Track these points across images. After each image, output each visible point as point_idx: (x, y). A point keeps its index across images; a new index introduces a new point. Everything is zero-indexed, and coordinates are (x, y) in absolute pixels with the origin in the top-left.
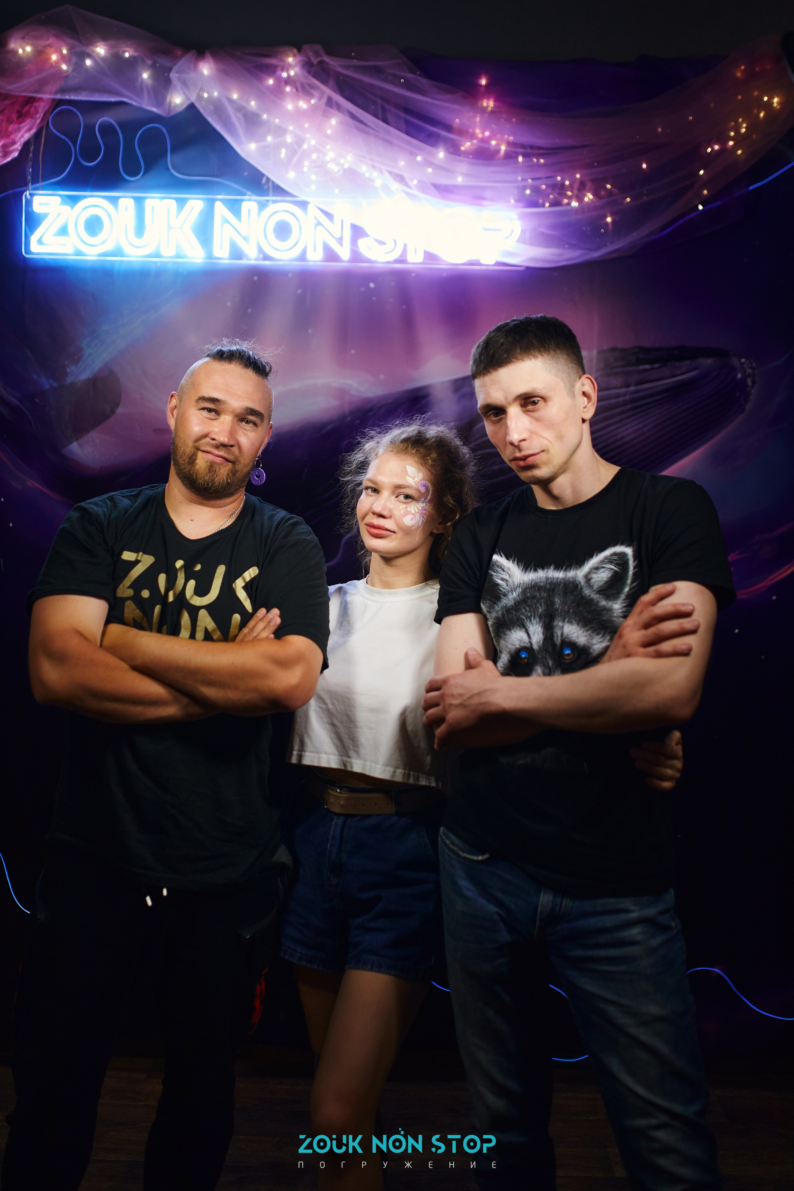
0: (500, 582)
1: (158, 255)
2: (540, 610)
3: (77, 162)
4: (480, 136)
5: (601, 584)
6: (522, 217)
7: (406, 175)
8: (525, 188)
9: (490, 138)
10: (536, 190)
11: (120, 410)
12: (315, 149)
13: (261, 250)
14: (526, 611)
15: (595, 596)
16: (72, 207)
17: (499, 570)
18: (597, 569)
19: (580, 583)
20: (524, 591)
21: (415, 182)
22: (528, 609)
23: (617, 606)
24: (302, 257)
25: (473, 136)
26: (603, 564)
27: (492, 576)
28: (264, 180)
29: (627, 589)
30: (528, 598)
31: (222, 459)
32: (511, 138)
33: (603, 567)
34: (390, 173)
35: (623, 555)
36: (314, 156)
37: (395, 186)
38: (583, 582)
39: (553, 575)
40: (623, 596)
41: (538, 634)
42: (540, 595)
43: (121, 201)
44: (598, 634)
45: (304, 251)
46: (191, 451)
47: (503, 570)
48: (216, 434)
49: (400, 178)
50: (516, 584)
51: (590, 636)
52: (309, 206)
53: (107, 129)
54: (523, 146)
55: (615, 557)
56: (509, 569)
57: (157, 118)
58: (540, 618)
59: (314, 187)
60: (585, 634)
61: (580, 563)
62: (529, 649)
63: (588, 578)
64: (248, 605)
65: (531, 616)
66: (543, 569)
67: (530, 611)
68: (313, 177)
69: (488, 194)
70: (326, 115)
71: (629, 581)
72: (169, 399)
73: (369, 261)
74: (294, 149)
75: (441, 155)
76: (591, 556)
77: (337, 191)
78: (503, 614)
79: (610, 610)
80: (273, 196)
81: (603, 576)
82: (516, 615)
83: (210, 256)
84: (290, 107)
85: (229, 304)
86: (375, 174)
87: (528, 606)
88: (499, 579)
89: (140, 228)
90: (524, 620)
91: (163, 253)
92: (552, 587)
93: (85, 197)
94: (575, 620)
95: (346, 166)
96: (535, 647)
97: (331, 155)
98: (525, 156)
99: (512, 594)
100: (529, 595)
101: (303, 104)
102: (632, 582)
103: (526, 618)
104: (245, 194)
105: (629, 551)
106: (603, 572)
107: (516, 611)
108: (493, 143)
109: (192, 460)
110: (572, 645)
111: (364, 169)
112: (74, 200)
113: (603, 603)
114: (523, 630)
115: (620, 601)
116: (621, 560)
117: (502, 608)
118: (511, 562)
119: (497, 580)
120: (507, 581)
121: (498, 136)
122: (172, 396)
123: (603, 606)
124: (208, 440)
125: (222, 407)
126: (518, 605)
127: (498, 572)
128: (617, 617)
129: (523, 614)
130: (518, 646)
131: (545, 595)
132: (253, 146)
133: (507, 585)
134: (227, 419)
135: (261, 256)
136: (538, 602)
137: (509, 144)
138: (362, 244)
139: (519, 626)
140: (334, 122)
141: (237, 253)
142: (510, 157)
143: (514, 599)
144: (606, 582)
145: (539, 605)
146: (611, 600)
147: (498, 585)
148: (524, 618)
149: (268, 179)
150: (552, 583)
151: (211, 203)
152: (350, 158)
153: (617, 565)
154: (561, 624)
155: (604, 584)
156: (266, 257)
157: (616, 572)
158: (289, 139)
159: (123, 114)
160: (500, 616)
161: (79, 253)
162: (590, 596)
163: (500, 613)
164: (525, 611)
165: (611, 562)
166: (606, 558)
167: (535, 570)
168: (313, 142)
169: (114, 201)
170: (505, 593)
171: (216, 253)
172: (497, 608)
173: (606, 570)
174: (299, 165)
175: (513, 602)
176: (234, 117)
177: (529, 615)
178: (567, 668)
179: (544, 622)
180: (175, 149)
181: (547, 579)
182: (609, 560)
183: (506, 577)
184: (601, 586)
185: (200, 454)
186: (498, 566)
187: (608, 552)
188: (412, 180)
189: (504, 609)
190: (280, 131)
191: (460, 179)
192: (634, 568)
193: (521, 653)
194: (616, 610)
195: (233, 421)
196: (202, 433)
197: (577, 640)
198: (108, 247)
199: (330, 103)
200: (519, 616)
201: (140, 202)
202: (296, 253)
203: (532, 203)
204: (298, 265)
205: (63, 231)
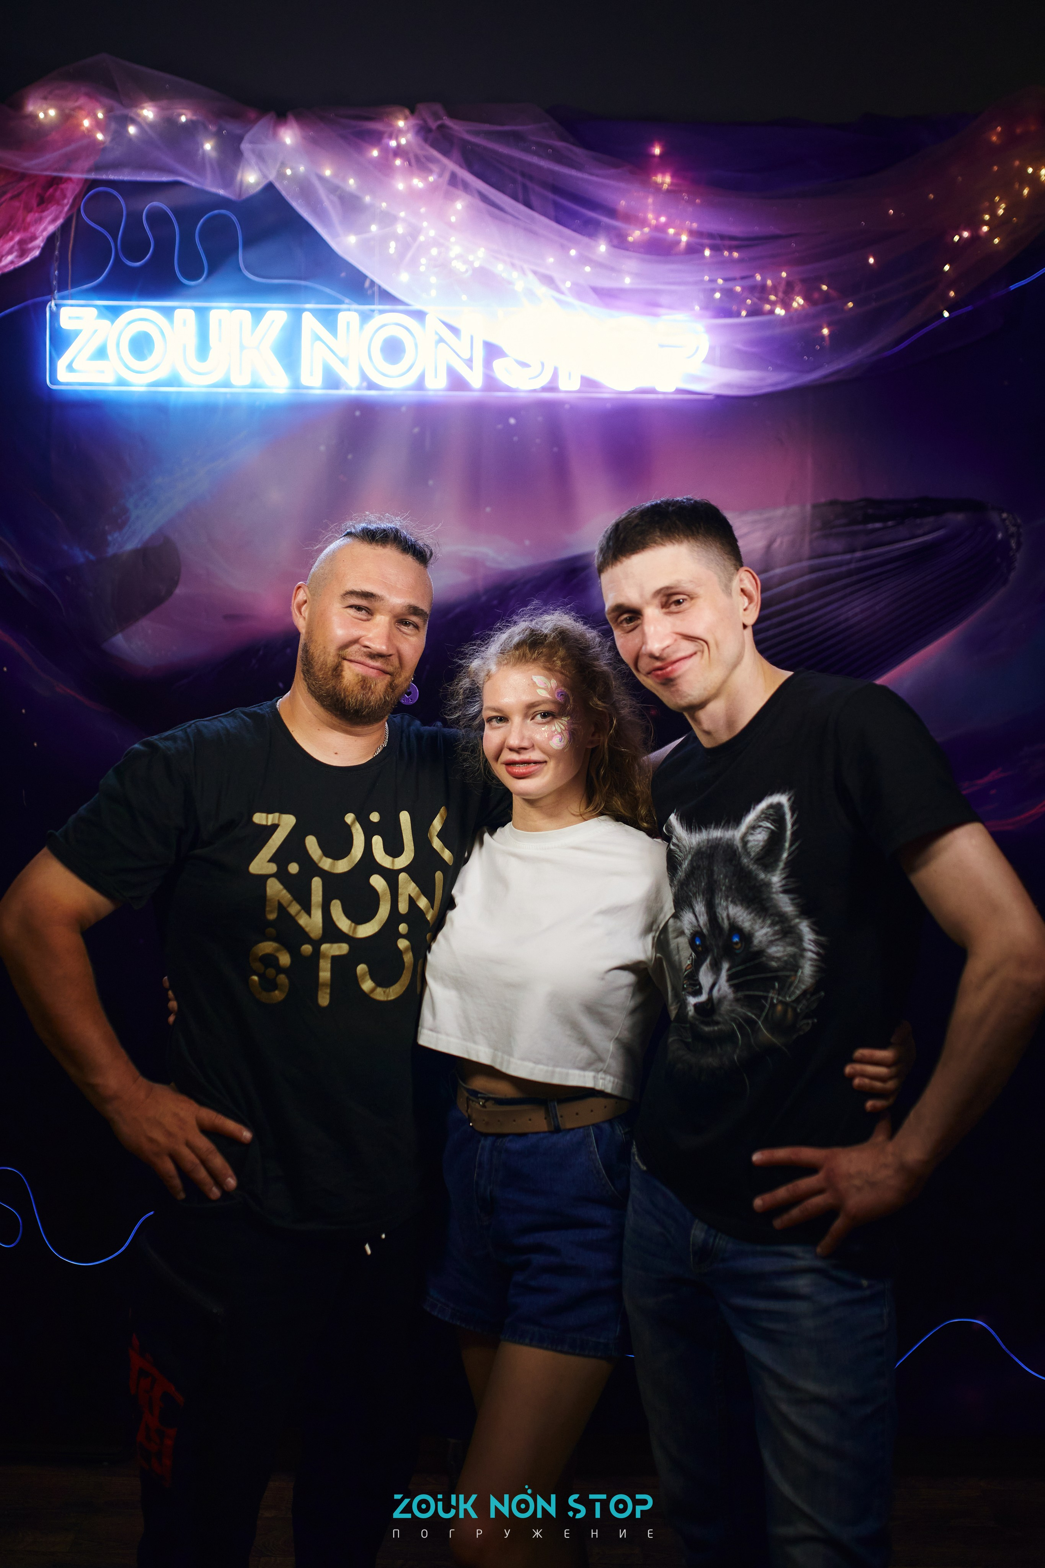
1: (227, 384)
2: (703, 884)
3: (118, 261)
4: (654, 222)
5: (758, 849)
6: (710, 329)
7: (556, 276)
8: (714, 291)
9: (667, 225)
10: (728, 293)
11: (180, 590)
12: (436, 243)
13: (364, 377)
15: (753, 867)
16: (113, 322)
18: (753, 828)
20: (692, 859)
21: (568, 284)
22: (694, 883)
23: (776, 879)
24: (420, 385)
25: (644, 223)
26: (759, 821)
28: (367, 284)
29: (785, 855)
30: (694, 868)
31: (375, 671)
32: (695, 225)
33: (760, 826)
34: (535, 273)
35: (779, 807)
36: (434, 251)
37: (542, 290)
38: (740, 847)
39: (713, 836)
40: (781, 865)
41: (703, 915)
42: (703, 865)
43: (178, 312)
44: (760, 917)
45: (422, 378)
46: (334, 661)
48: (369, 640)
49: (548, 280)
50: (688, 848)
51: (754, 920)
52: (427, 316)
53: (158, 218)
54: (711, 236)
55: (771, 811)
57: (224, 203)
58: (703, 895)
59: (433, 293)
60: (749, 917)
61: (738, 820)
62: (701, 934)
63: (744, 842)
64: (448, 855)
65: (696, 892)
66: (706, 827)
67: (696, 886)
68: (433, 280)
69: (664, 300)
70: (449, 198)
71: (787, 844)
72: (294, 592)
73: (508, 389)
74: (407, 243)
75: (603, 248)
76: (748, 810)
77: (464, 297)
78: (678, 890)
79: (768, 885)
80: (379, 305)
81: (759, 839)
82: (686, 891)
83: (296, 384)
84: (400, 186)
85: (322, 448)
86: (515, 274)
87: (695, 879)
89: (203, 348)
90: (691, 897)
91: (234, 381)
92: (711, 852)
93: (130, 308)
94: (739, 900)
95: (477, 265)
96: (704, 930)
97: (456, 250)
98: (713, 248)
99: (685, 862)
100: (695, 864)
101: (418, 183)
102: (791, 845)
103: (693, 895)
104: (340, 302)
105: (784, 801)
106: (760, 833)
107: (686, 885)
108: (671, 231)
110: (740, 931)
111: (500, 268)
112: (115, 312)
113: (762, 876)
114: (691, 910)
115: (778, 872)
116: (777, 814)
117: (678, 882)
120: (678, 845)
121: (678, 222)
122: (299, 587)
123: (762, 880)
125: (376, 604)
126: (688, 878)
128: (776, 893)
129: (691, 890)
131: (707, 863)
132: (352, 239)
133: (680, 851)
134: (382, 620)
135: (365, 384)
136: (702, 873)
137: (691, 233)
138: (498, 365)
139: (688, 906)
140: (459, 206)
141: (332, 380)
142: (693, 250)
143: (686, 869)
144: (763, 848)
145: (702, 878)
146: (769, 872)
148: (691, 895)
149: (373, 283)
150: (711, 847)
151: (297, 315)
152: (481, 252)
153: (773, 822)
154: (723, 903)
155: (761, 850)
156: (372, 386)
157: (772, 832)
158: (400, 229)
159: (179, 198)
161: (121, 382)
162: (748, 866)
164: (692, 886)
165: (767, 818)
166: (763, 812)
167: (700, 830)
168: (432, 233)
169: (168, 312)
170: (680, 861)
171: (305, 380)
172: (675, 881)
173: (763, 830)
174: (414, 263)
175: (685, 874)
176: (328, 201)
179: (707, 899)
180: (248, 244)
181: (708, 841)
182: (765, 815)
183: (675, 841)
184: (758, 853)
185: (346, 664)
187: (764, 804)
188: (564, 282)
190: (388, 219)
191: (627, 280)
192: (793, 825)
193: (696, 939)
194: (774, 884)
195: (390, 623)
196: (350, 638)
197: (743, 926)
198: (161, 374)
199: (454, 181)
200: (688, 893)
201: (202, 314)
202: (411, 379)
203: (724, 312)
204: (414, 395)
205: (101, 353)
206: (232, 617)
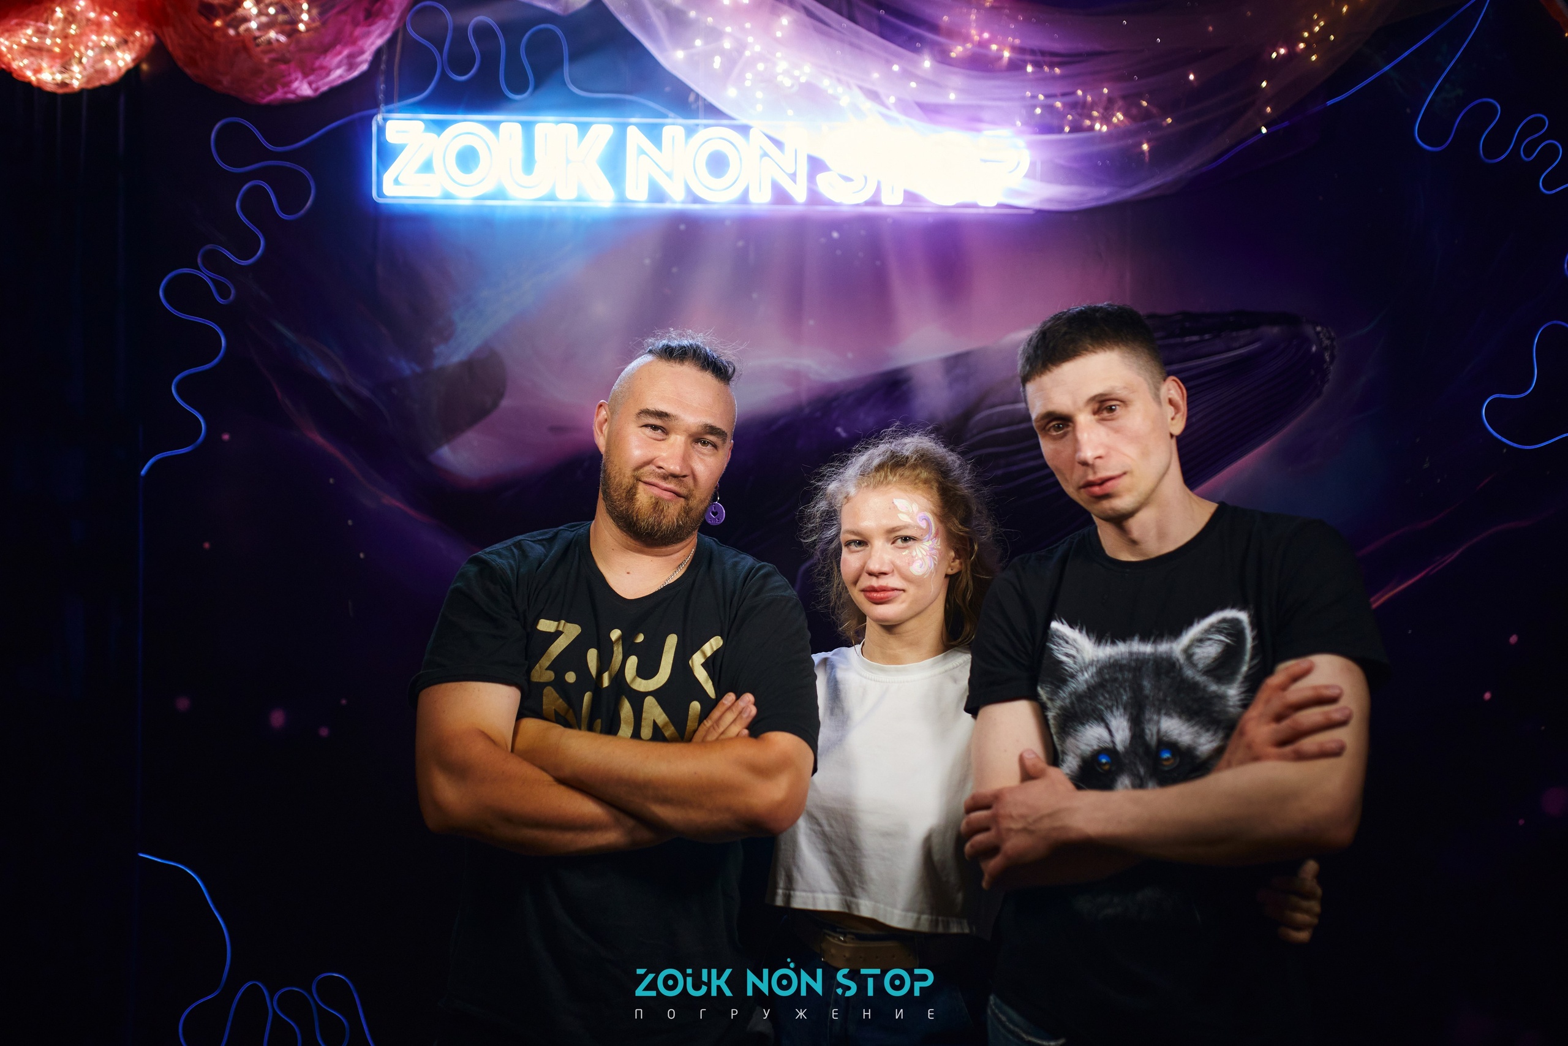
0: (1064, 658)
1: (552, 198)
2: (1125, 698)
3: (443, 75)
4: (977, 38)
5: (1208, 661)
6: (1031, 145)
7: (881, 90)
8: (1035, 107)
9: (989, 41)
10: (1049, 108)
11: (505, 403)
12: (761, 58)
13: (689, 191)
14: (1105, 698)
15: (1201, 679)
16: (439, 135)
17: (1061, 642)
18: (1200, 641)
19: (1178, 660)
20: (1100, 672)
21: (892, 100)
22: (1107, 696)
23: (1233, 692)
24: (744, 199)
25: (966, 38)
26: (1209, 634)
27: (1052, 649)
28: (692, 98)
29: (1245, 668)
30: (1106, 681)
31: (672, 494)
32: (1017, 41)
33: (1210, 639)
34: (860, 88)
35: (1236, 622)
36: (760, 66)
37: (867, 105)
38: (1182, 659)
39: (1138, 649)
40: (1240, 678)
41: (1123, 730)
42: (1123, 677)
43: (503, 125)
44: (1208, 730)
45: (746, 192)
46: (629, 483)
47: (1067, 642)
48: (663, 460)
49: (873, 95)
50: (1087, 661)
51: (1198, 733)
52: (752, 131)
53: (484, 32)
54: (1032, 52)
55: (1225, 625)
56: (1075, 640)
57: (550, 17)
58: (1125, 709)
59: (759, 107)
60: (1191, 730)
61: (1176, 633)
62: (1110, 751)
63: (1188, 653)
64: (710, 689)
65: (1113, 705)
66: (1124, 640)
67: (1111, 699)
68: (759, 94)
69: (986, 115)
70: (775, 13)
71: (1247, 657)
72: (597, 408)
73: (831, 203)
74: (733, 58)
75: (927, 63)
76: (1190, 624)
77: (790, 113)
78: (1072, 703)
79: (1223, 697)
80: (705, 119)
81: (1210, 651)
82: (1091, 704)
83: (622, 198)
84: (726, 2)
85: (647, 261)
86: (841, 90)
87: (1108, 692)
88: (1061, 654)
89: (529, 161)
90: (1102, 710)
91: (559, 195)
92: (1137, 665)
93: (455, 122)
94: (1176, 712)
95: (803, 80)
96: (1120, 747)
97: (782, 65)
98: (1034, 64)
99: (1083, 674)
100: (1107, 677)
102: (1252, 659)
103: (1106, 709)
104: (665, 116)
105: (1243, 616)
106: (1210, 645)
107: (1090, 698)
108: (993, 47)
109: (631, 494)
110: (1173, 746)
111: (826, 83)
112: (441, 126)
113: (1214, 687)
114: (1102, 724)
115: (1236, 685)
116: (1233, 629)
117: (1070, 694)
118: (1077, 631)
119: (1059, 656)
120: (1074, 657)
121: (1000, 38)
122: (600, 406)
123: (1214, 692)
124: (652, 467)
125: (672, 423)
126: (1093, 690)
127: (1060, 644)
128: (1233, 706)
129: (1101, 703)
130: (1096, 747)
131: (1130, 676)
132: (679, 54)
133: (1075, 663)
134: (678, 440)
135: (689, 198)
136: (1121, 686)
137: (1013, 49)
138: (821, 178)
139: (1096, 719)
140: (785, 21)
141: (657, 194)
142: (1015, 66)
143: (1086, 681)
144: (1216, 660)
145: (1122, 691)
146: (1223, 684)
147: (1062, 662)
148: (1102, 708)
149: (698, 96)
150: (1137, 660)
151: (622, 129)
152: (807, 68)
153: (1228, 635)
154: (1155, 717)
155: (1213, 662)
156: (696, 200)
157: (1227, 645)
158: (726, 44)
159: (507, 13)
160: (1069, 705)
161: (448, 196)
162: (1193, 678)
163: (1067, 701)
164: (1103, 699)
165: (1219, 631)
166: (1212, 626)
167: (1113, 643)
168: (758, 48)
169: (494, 126)
170: (1072, 673)
171: (630, 195)
172: (1062, 694)
173: (1215, 643)
174: (740, 78)
175: (1085, 686)
176: (654, 16)
177: (1110, 704)
178: (1165, 779)
179: (1131, 714)
180: (574, 57)
181: (1131, 654)
182: (1216, 628)
183: (1073, 652)
184: (1209, 665)
185: (641, 487)
186: (1059, 637)
187: (1214, 618)
188: (888, 97)
189: (1073, 697)
190: (714, 34)
191: (952, 96)
192: (1254, 639)
193: (1100, 757)
194: (1232, 697)
195: (686, 443)
196: (645, 459)
197: (1180, 739)
198: (487, 188)
200: (1095, 706)
201: (528, 127)
202: (735, 193)
203: (1046, 128)
204: (738, 209)
205: (427, 167)
206: (558, 429)
